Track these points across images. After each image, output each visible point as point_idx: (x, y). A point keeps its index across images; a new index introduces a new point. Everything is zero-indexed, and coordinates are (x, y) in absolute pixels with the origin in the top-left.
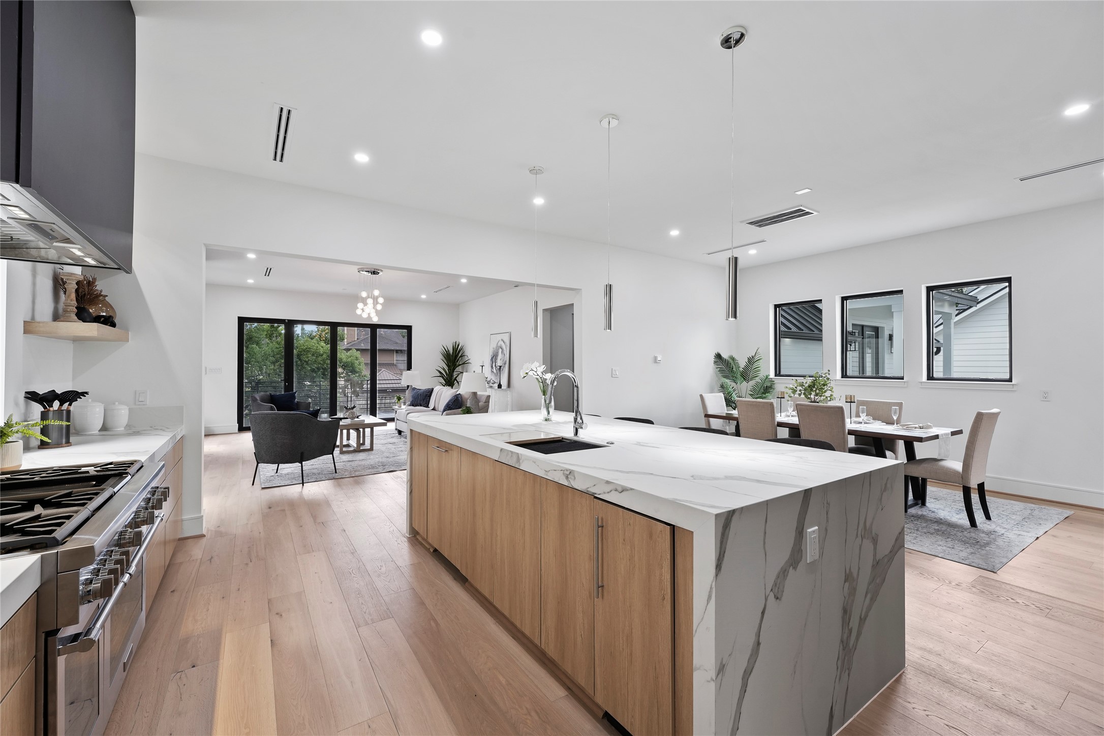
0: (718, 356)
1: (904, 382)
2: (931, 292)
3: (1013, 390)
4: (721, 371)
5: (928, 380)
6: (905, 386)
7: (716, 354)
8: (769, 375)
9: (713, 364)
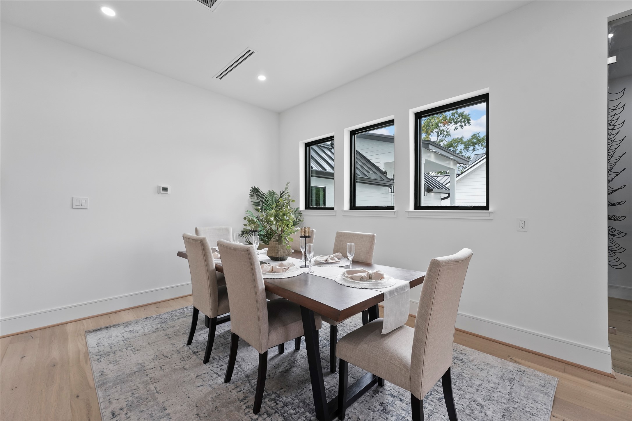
0: (255, 191)
1: (395, 212)
2: (419, 120)
3: (489, 218)
4: (255, 204)
5: (415, 210)
6: (395, 216)
7: (253, 188)
8: (299, 208)
9: (249, 198)
